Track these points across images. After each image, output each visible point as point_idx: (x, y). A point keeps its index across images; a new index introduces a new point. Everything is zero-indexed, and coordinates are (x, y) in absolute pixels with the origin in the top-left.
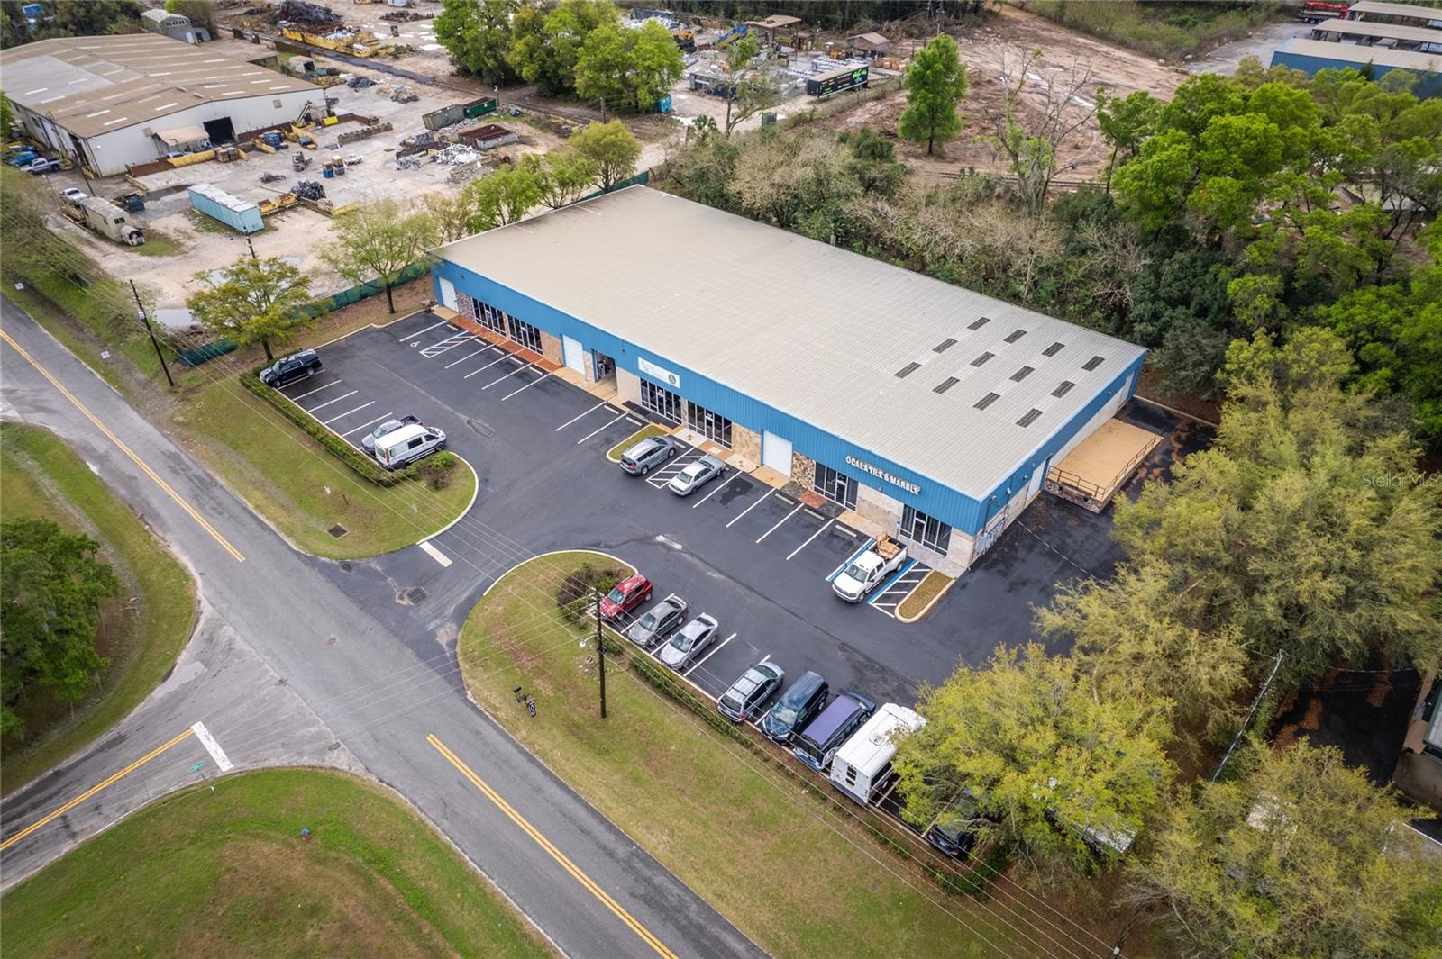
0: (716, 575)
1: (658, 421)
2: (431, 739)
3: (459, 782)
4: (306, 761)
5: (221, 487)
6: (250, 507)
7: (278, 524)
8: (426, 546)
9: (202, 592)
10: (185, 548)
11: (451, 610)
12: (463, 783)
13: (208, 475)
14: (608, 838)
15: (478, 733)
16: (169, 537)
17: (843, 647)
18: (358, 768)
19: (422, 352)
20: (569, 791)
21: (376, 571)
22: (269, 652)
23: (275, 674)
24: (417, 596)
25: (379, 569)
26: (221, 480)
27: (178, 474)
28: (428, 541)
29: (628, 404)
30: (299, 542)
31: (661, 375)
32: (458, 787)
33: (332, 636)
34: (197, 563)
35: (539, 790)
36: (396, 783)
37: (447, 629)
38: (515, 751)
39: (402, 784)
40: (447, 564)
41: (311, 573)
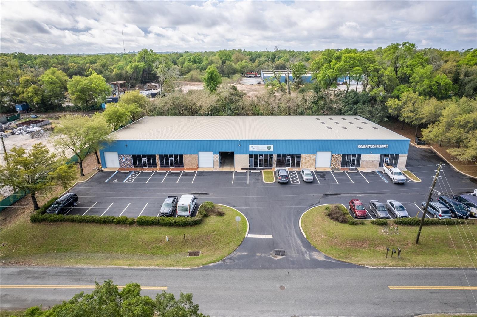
0: (360, 195)
1: (263, 169)
2: (391, 288)
3: (432, 293)
5: (88, 269)
6: (127, 267)
8: (250, 236)
11: (303, 249)
13: (67, 268)
15: (399, 275)
19: (124, 182)
20: (457, 269)
21: (246, 255)
22: (261, 312)
24: (277, 253)
25: (246, 254)
27: (44, 278)
28: (248, 234)
30: (187, 265)
31: (263, 148)
32: (434, 295)
33: (278, 286)
35: (451, 275)
36: (418, 312)
37: (315, 255)
38: (420, 271)
39: (419, 310)
40: (271, 237)
41: (216, 272)
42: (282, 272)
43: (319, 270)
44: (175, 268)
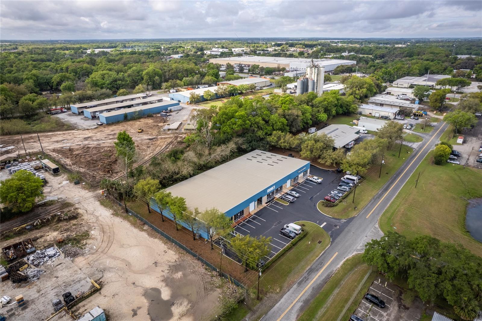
0: (318, 194)
1: (273, 199)
2: (367, 217)
4: (379, 229)
6: (317, 258)
7: (322, 251)
8: (322, 226)
9: (350, 256)
10: (338, 264)
11: (338, 221)
12: (373, 213)
13: (306, 272)
14: (372, 201)
16: (335, 269)
17: (330, 184)
18: (377, 224)
20: (367, 205)
22: (361, 240)
23: (365, 238)
24: (336, 226)
25: (331, 232)
26: (309, 267)
28: (320, 226)
29: (266, 203)
30: (327, 245)
31: (272, 189)
33: (352, 233)
34: (342, 260)
37: (342, 221)
38: (364, 210)
40: (325, 223)
41: (336, 241)
42: (346, 230)
43: (350, 223)
44: (327, 248)
